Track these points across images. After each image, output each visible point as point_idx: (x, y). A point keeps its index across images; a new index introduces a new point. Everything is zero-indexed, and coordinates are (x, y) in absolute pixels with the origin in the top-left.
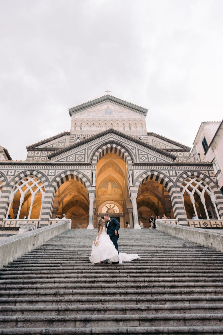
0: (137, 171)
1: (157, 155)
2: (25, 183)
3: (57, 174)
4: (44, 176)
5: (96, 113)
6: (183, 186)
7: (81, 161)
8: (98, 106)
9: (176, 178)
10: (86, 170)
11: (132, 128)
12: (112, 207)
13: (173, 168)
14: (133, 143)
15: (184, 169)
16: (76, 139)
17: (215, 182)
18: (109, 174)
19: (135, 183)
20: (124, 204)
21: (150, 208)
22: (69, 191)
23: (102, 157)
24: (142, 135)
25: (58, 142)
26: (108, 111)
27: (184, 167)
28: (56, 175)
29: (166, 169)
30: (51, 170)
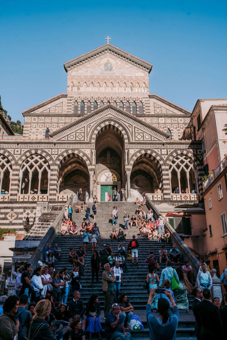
0: (132, 150)
1: (152, 133)
2: (31, 161)
4: (48, 155)
6: (172, 164)
7: (81, 140)
10: (86, 148)
11: (133, 89)
12: (110, 176)
13: (165, 147)
15: (175, 148)
16: (73, 102)
17: (201, 160)
18: (108, 144)
19: (130, 161)
24: (144, 98)
25: (56, 106)
26: (108, 67)
28: (59, 154)
29: (158, 147)
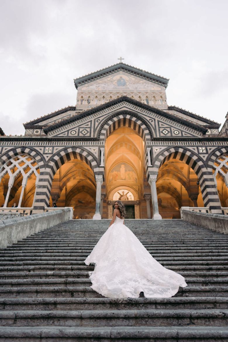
0: (156, 148)
1: (182, 128)
2: (15, 163)
3: (55, 151)
4: (39, 155)
5: (106, 84)
6: (215, 166)
7: (86, 135)
8: (109, 76)
9: (206, 156)
10: (92, 146)
11: (149, 102)
12: (125, 194)
13: (203, 144)
14: (152, 113)
15: (217, 145)
18: (121, 155)
19: (154, 162)
20: (140, 190)
21: (171, 195)
22: (73, 174)
23: (113, 132)
25: (62, 118)
26: (121, 83)
27: (216, 142)
28: (54, 153)
29: (194, 144)
30: (47, 146)
